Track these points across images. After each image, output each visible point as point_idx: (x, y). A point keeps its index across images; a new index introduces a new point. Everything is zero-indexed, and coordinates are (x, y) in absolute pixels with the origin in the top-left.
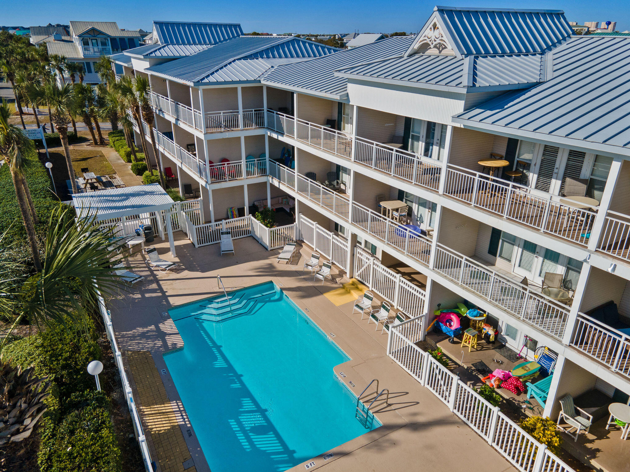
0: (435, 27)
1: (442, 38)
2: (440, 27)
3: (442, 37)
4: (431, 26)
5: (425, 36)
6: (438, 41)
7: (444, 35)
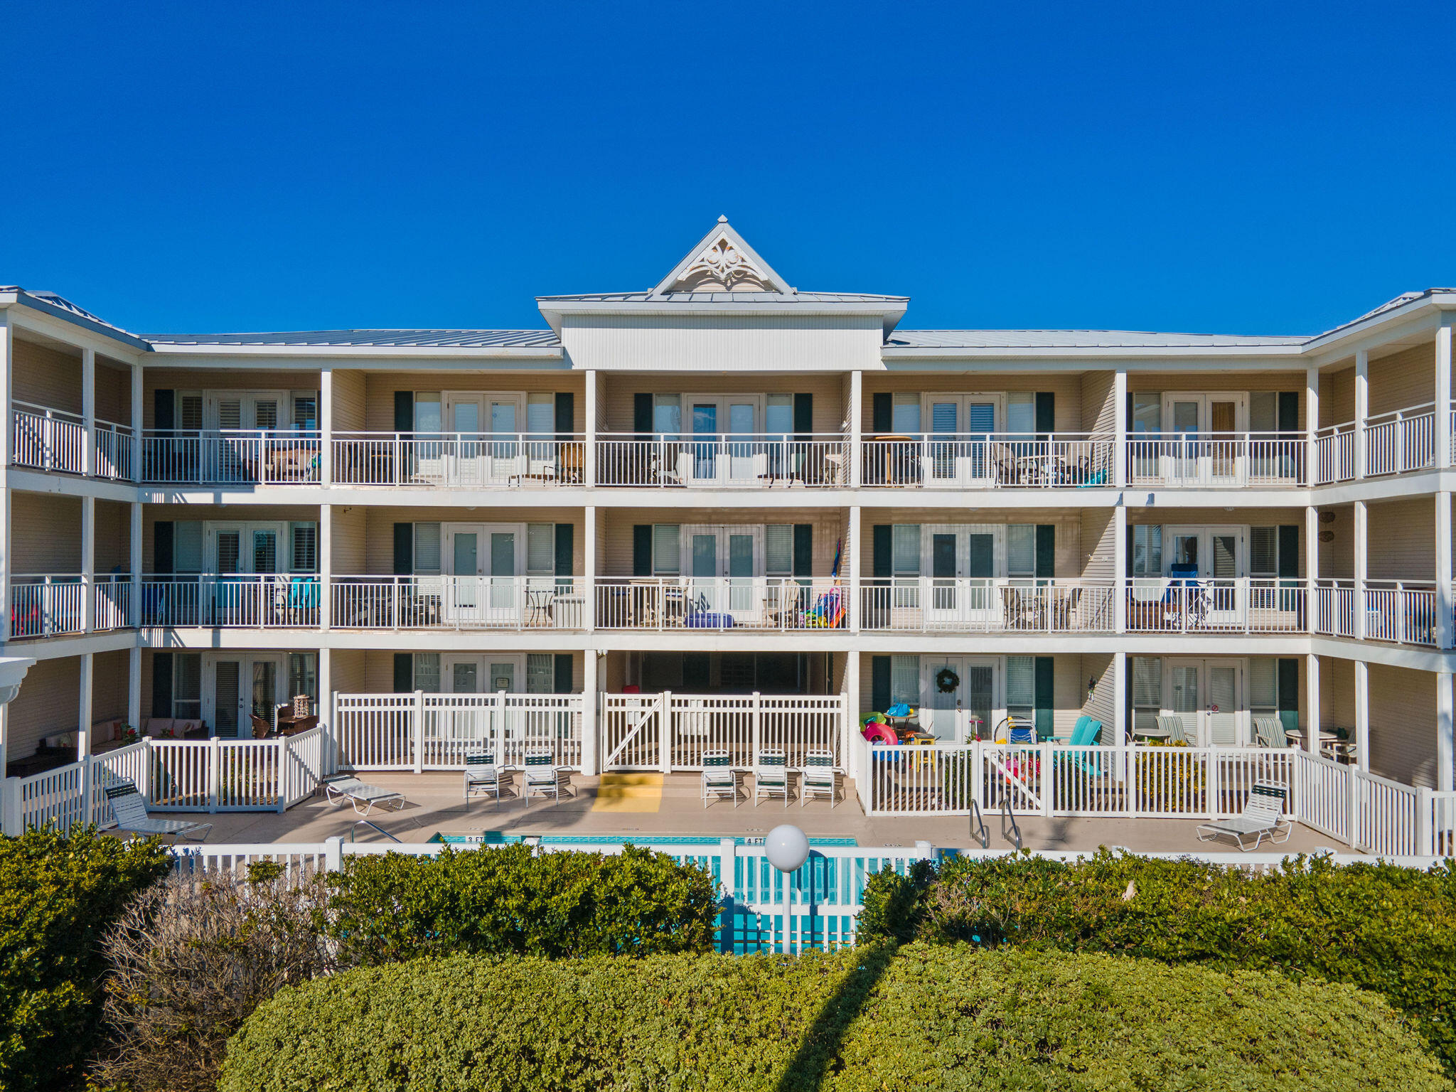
0: (723, 244)
1: (744, 264)
2: (735, 246)
3: (743, 260)
4: (715, 243)
5: (703, 260)
6: (735, 268)
7: (746, 258)
